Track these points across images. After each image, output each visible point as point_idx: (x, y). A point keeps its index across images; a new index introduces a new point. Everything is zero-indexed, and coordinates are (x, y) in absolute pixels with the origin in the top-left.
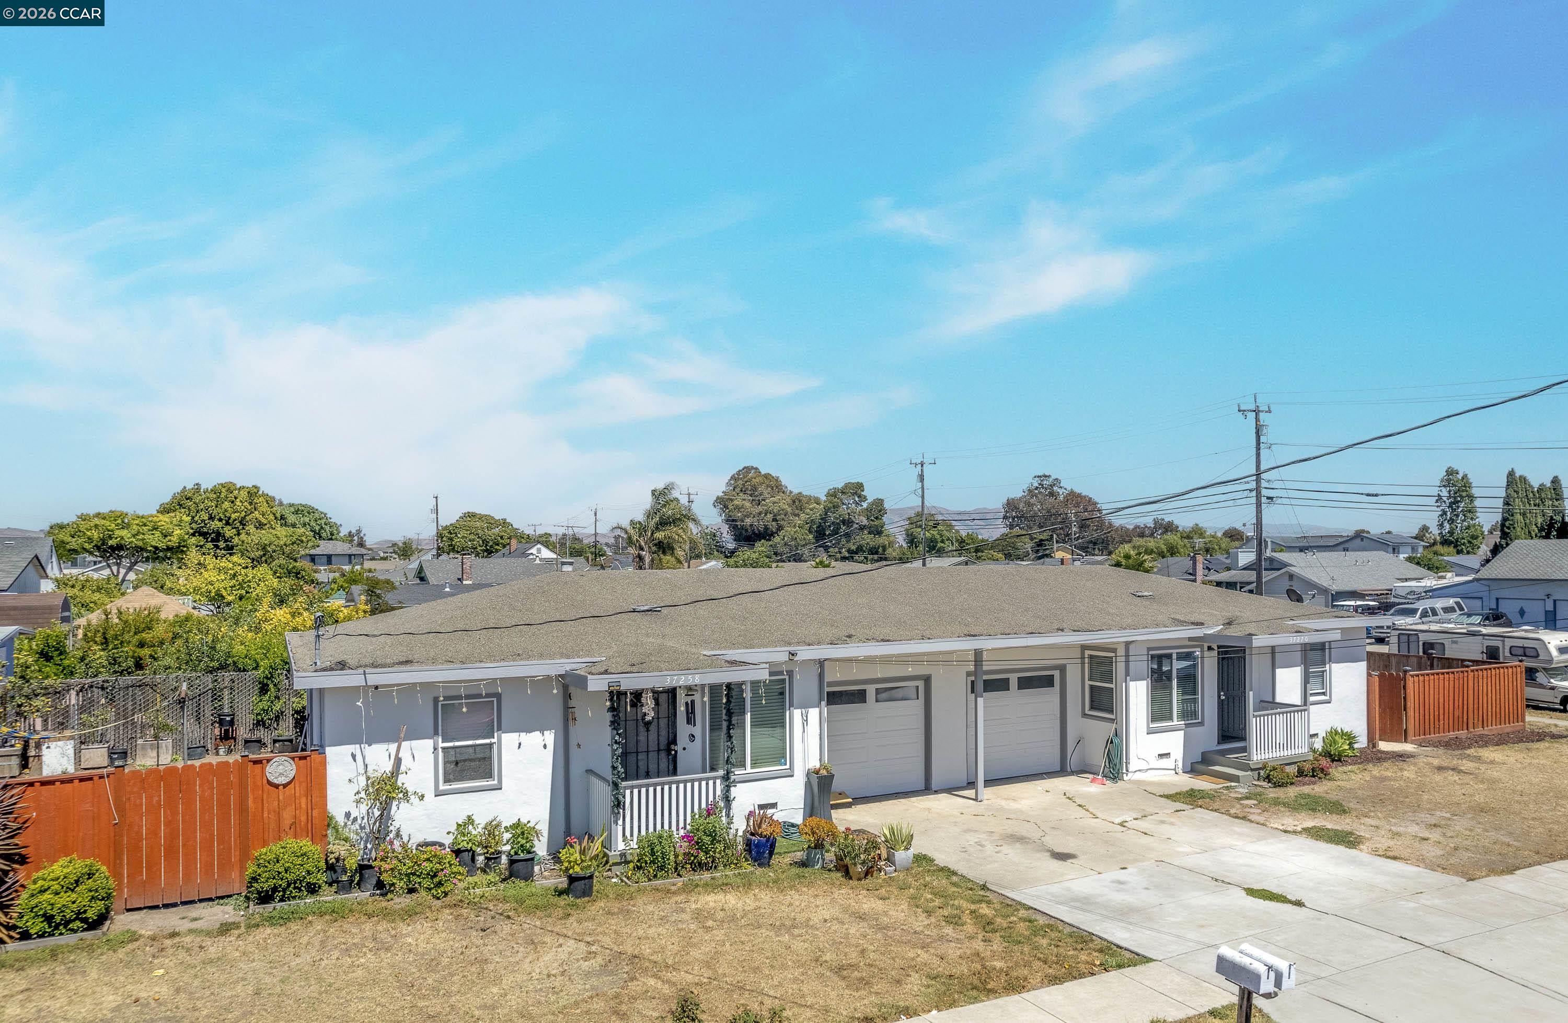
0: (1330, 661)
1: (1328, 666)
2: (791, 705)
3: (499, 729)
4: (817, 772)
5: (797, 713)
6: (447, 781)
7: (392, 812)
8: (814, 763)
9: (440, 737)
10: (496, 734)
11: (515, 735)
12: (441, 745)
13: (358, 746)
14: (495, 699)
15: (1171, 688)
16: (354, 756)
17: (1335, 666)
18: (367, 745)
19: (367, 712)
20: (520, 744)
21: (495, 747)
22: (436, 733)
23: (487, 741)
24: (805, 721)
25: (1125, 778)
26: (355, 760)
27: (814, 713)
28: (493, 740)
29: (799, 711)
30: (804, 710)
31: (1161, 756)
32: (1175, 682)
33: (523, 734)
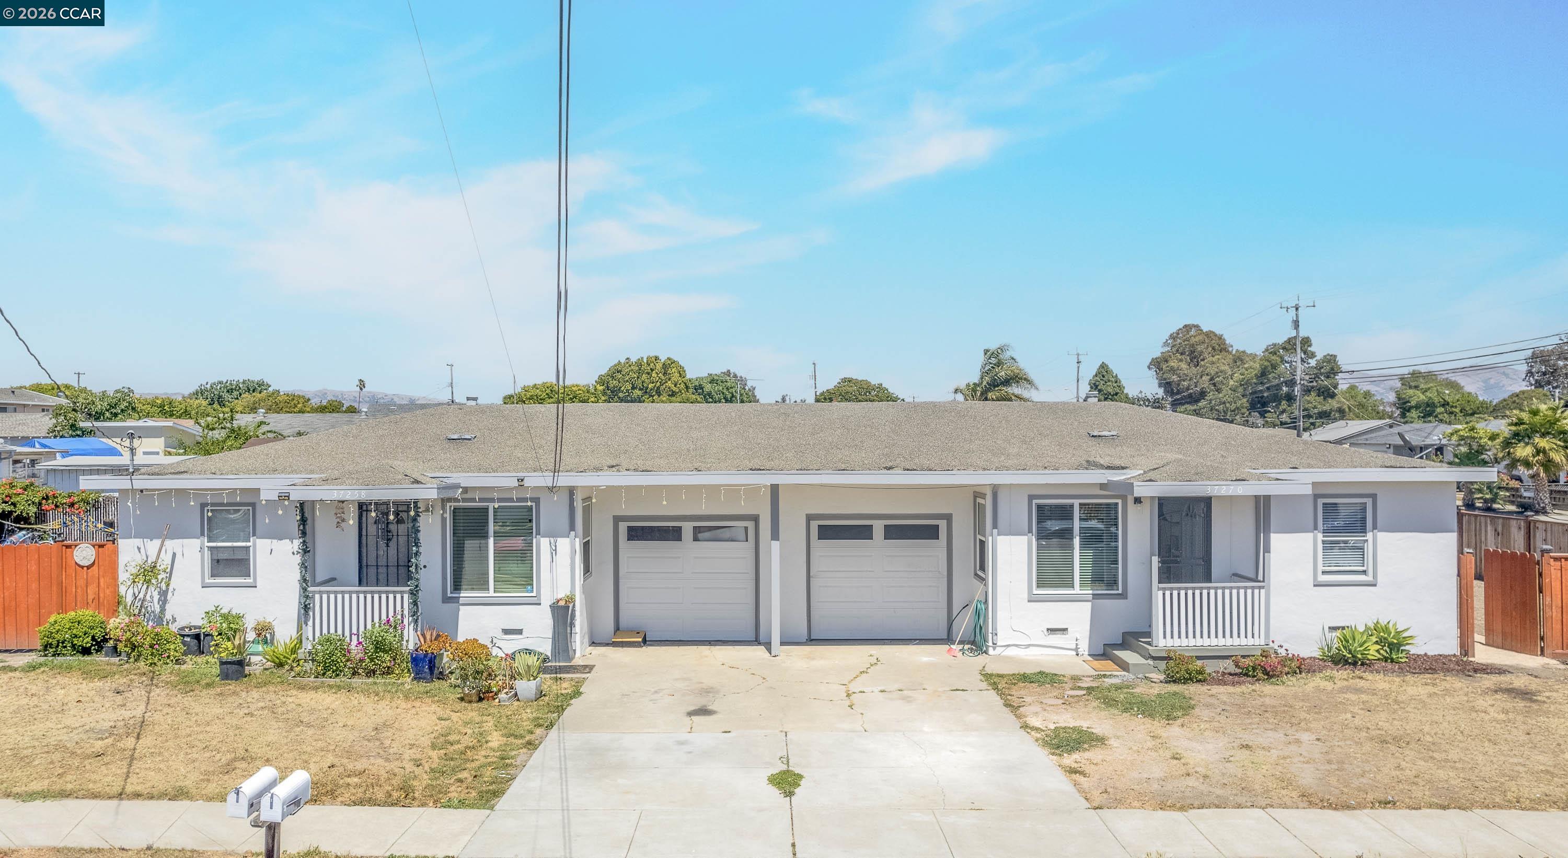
0: (1375, 527)
1: (1369, 536)
2: (538, 533)
3: (254, 534)
5: (545, 542)
6: (213, 575)
7: (169, 597)
8: (563, 594)
9: (206, 538)
10: (251, 539)
11: (268, 541)
12: (207, 544)
13: (142, 540)
14: (250, 508)
15: (1071, 548)
17: (1383, 537)
18: (149, 540)
19: (134, 511)
20: (272, 550)
21: (251, 548)
22: (202, 534)
23: (244, 544)
24: (554, 551)
25: (991, 651)
26: (140, 552)
27: (565, 543)
28: (248, 544)
29: (547, 539)
30: (552, 540)
31: (1052, 631)
32: (1077, 541)
33: (275, 541)
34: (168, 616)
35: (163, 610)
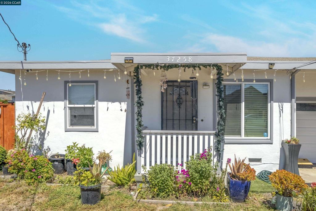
2: (272, 99)
3: (97, 99)
4: (289, 142)
5: (276, 105)
6: (72, 124)
7: (46, 137)
8: (287, 137)
9: (67, 101)
10: (95, 102)
11: (106, 103)
12: (68, 106)
13: (30, 102)
14: (95, 84)
16: (28, 107)
18: (34, 102)
20: (108, 108)
21: (95, 109)
22: (65, 98)
23: (91, 106)
24: (281, 110)
26: (28, 109)
27: (287, 106)
28: (94, 106)
29: (277, 104)
30: (280, 104)
33: (110, 103)
34: (45, 147)
35: (42, 144)
